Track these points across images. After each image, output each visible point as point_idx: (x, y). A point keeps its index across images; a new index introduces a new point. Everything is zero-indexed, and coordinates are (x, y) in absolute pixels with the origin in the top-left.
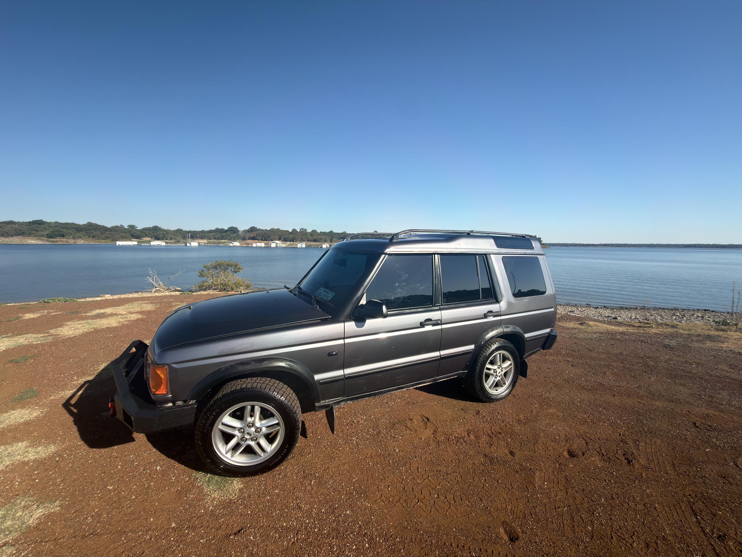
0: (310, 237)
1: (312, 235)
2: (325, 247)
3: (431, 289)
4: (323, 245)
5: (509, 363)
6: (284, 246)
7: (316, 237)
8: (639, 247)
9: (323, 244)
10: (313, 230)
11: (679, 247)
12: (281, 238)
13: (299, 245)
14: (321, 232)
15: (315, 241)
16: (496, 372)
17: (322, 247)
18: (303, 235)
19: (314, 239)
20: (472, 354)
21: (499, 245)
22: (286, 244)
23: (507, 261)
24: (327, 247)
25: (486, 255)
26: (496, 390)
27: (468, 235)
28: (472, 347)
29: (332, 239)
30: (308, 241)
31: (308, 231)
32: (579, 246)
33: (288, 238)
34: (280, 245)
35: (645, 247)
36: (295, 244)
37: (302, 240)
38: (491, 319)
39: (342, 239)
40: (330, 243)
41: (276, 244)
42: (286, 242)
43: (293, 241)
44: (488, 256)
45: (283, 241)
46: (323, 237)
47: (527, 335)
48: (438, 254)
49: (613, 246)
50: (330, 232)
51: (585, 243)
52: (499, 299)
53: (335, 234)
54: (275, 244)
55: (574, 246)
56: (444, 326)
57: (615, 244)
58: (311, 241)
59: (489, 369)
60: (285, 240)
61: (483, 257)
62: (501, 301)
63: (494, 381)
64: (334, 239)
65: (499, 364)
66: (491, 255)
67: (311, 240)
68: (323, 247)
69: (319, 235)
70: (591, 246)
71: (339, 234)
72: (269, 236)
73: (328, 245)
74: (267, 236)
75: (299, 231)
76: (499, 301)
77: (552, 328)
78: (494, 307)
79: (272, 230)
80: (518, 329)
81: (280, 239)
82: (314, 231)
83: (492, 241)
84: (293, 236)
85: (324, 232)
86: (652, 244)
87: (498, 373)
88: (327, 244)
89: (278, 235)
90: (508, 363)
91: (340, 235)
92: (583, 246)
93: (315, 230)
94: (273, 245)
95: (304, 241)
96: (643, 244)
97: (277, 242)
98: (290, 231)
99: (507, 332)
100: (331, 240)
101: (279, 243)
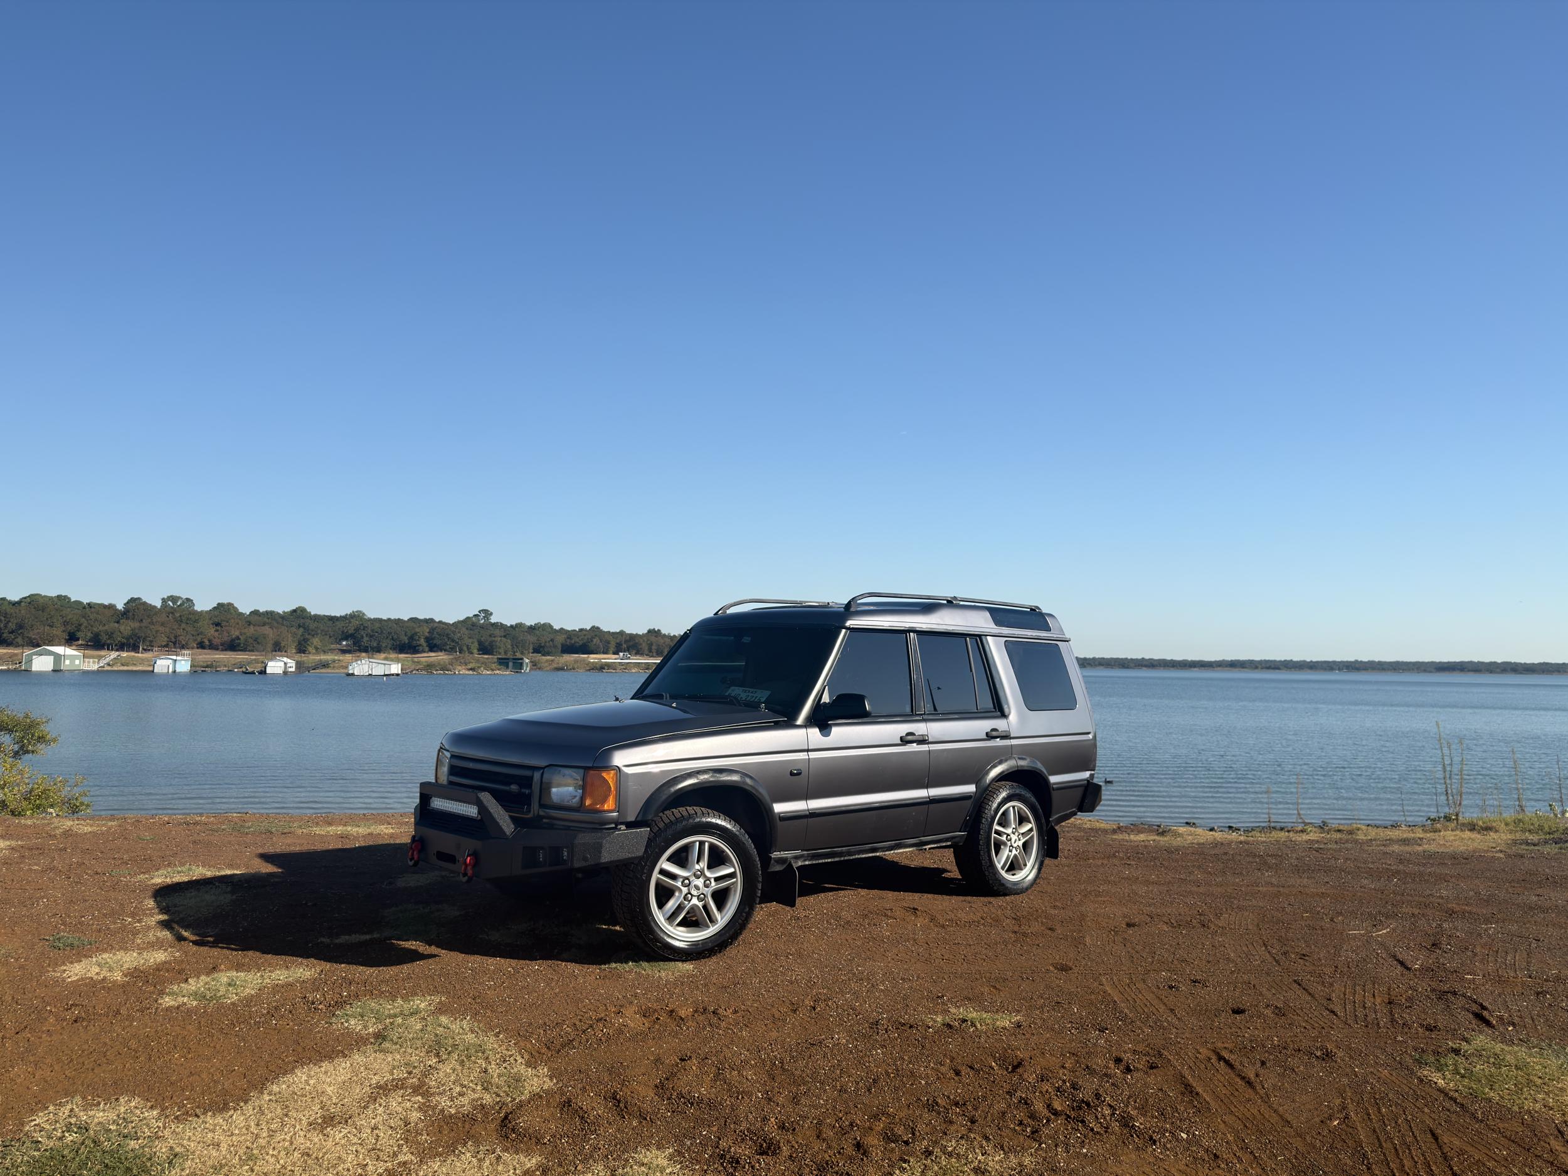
0: (211, 632)
1: (217, 624)
2: (280, 671)
3: (909, 687)
4: (270, 664)
5: (1029, 826)
6: (92, 665)
7: (235, 633)
8: (1325, 669)
9: (271, 660)
10: (220, 605)
11: (1425, 671)
12: (79, 634)
13: (163, 665)
14: (255, 613)
15: (232, 646)
16: (1010, 840)
17: (263, 672)
18: (180, 621)
19: (226, 639)
20: (972, 800)
21: (998, 623)
22: (100, 658)
23: (1014, 649)
24: (285, 673)
25: (980, 636)
26: (1013, 875)
27: (951, 603)
28: (971, 788)
29: (306, 640)
30: (201, 646)
31: (199, 607)
32: (1160, 666)
33: (111, 635)
34: (72, 662)
35: (1339, 669)
36: (142, 661)
37: (174, 645)
38: (997, 742)
39: (346, 639)
40: (298, 657)
41: (58, 658)
42: (102, 653)
43: (135, 648)
44: (983, 637)
45: (86, 647)
46: (266, 630)
47: (1054, 779)
48: (915, 631)
49: (1256, 668)
50: (294, 611)
51: (1178, 657)
52: (1006, 710)
53: (317, 618)
54: (51, 659)
55: (1146, 666)
56: (933, 747)
57: (1261, 662)
58: (212, 647)
59: (998, 833)
60: (97, 643)
61: (976, 640)
62: (1009, 715)
63: (1008, 857)
64: (316, 641)
65: (1014, 826)
66: (988, 637)
67: (216, 641)
68: (269, 670)
69: (250, 623)
70: (1195, 667)
71: (332, 619)
72: (20, 626)
73: (292, 665)
74: (12, 626)
75: (158, 604)
76: (1006, 714)
77: (1093, 772)
78: (1000, 724)
79: (34, 603)
80: (1039, 766)
81: (71, 640)
82: (224, 611)
83: (987, 614)
84: (137, 625)
85: (267, 612)
86: (1356, 661)
87: (1013, 841)
88: (285, 659)
89: (65, 623)
90: (1026, 828)
91: (339, 624)
92: (1173, 666)
93: (230, 604)
94: (42, 663)
95: (183, 647)
96: (1334, 662)
97: (59, 650)
98: (120, 606)
99: (1022, 766)
100: (300, 643)
101: (71, 656)
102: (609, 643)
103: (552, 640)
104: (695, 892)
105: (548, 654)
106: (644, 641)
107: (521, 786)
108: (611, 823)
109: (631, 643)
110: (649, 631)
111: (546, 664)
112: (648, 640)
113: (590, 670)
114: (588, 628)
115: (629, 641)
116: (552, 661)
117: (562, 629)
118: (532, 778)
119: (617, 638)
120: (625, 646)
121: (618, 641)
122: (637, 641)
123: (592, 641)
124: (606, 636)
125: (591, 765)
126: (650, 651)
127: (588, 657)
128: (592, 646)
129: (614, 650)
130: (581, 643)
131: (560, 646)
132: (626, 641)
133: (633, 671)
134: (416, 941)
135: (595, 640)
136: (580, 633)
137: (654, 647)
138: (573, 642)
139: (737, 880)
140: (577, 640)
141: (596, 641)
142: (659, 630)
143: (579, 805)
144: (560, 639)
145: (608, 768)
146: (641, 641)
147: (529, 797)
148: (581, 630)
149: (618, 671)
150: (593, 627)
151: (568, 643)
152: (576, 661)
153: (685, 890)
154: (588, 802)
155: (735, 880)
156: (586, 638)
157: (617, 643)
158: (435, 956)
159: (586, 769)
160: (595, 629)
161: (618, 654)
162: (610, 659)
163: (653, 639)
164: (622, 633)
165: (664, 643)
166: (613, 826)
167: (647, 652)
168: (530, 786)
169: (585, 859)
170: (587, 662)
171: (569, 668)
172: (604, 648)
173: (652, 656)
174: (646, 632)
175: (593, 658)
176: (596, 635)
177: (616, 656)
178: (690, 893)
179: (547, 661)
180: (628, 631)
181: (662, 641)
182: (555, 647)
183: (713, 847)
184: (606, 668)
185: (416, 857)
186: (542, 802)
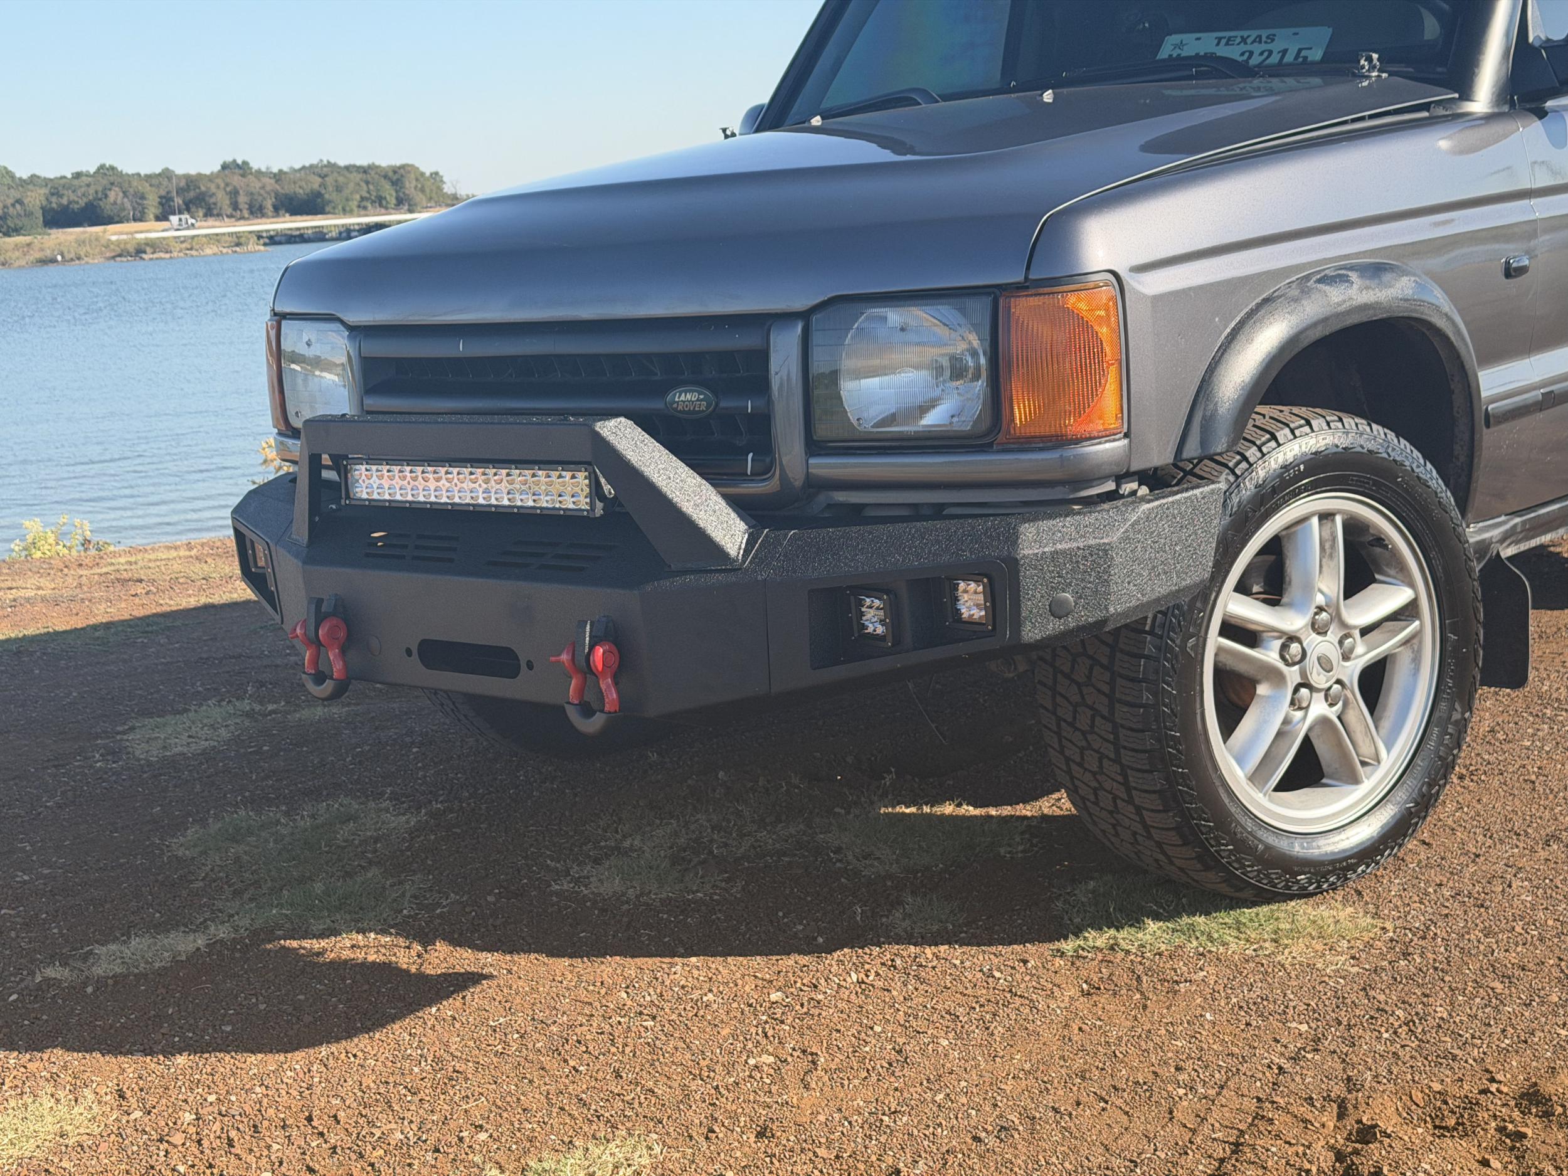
102: (143, 197)
103: (19, 201)
104: (1319, 679)
105: (17, 231)
106: (218, 187)
107: (715, 388)
108: (1104, 478)
109: (192, 194)
110: (225, 167)
111: (17, 253)
112: (227, 185)
113: (114, 258)
114: (92, 170)
115: (187, 188)
116: (29, 245)
117: (33, 176)
118: (762, 356)
119: (159, 186)
120: (178, 201)
121: (163, 193)
122: (203, 189)
123: (106, 196)
124: (135, 184)
125: (1019, 278)
126: (235, 206)
127: (105, 232)
128: (107, 207)
129: (158, 211)
130: (82, 203)
131: (39, 214)
132: (180, 191)
133: (208, 251)
134: (362, 931)
135: (112, 195)
136: (76, 182)
137: (242, 199)
138: (65, 201)
139: (1422, 625)
140: (73, 197)
141: (114, 195)
142: (245, 163)
143: (985, 425)
144: (35, 199)
145: (1074, 279)
146: (213, 189)
147: (762, 423)
148: (78, 175)
149: (175, 254)
150: (102, 167)
151: (54, 205)
152: (81, 243)
153: (1293, 675)
154: (1021, 412)
155: (1417, 623)
156: (92, 191)
157: (161, 197)
158: (473, 979)
159: (997, 294)
160: (105, 171)
161: (166, 219)
162: (151, 231)
163: (236, 180)
164: (167, 174)
165: (263, 187)
166: (1110, 486)
167: (229, 211)
168: (760, 384)
169: (1057, 610)
170: (103, 242)
171: (68, 257)
172: (134, 209)
173: (242, 218)
174: (217, 168)
175: (114, 233)
176: (112, 184)
177: (165, 224)
178: (1306, 685)
179: (17, 247)
180: (180, 170)
181: (258, 185)
182: (29, 214)
183: (1355, 529)
184: (148, 249)
185: (338, 668)
186: (822, 431)
